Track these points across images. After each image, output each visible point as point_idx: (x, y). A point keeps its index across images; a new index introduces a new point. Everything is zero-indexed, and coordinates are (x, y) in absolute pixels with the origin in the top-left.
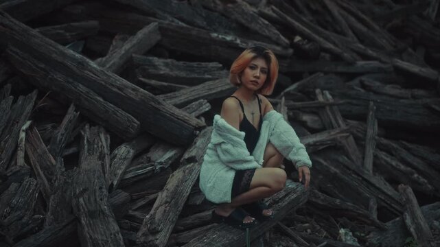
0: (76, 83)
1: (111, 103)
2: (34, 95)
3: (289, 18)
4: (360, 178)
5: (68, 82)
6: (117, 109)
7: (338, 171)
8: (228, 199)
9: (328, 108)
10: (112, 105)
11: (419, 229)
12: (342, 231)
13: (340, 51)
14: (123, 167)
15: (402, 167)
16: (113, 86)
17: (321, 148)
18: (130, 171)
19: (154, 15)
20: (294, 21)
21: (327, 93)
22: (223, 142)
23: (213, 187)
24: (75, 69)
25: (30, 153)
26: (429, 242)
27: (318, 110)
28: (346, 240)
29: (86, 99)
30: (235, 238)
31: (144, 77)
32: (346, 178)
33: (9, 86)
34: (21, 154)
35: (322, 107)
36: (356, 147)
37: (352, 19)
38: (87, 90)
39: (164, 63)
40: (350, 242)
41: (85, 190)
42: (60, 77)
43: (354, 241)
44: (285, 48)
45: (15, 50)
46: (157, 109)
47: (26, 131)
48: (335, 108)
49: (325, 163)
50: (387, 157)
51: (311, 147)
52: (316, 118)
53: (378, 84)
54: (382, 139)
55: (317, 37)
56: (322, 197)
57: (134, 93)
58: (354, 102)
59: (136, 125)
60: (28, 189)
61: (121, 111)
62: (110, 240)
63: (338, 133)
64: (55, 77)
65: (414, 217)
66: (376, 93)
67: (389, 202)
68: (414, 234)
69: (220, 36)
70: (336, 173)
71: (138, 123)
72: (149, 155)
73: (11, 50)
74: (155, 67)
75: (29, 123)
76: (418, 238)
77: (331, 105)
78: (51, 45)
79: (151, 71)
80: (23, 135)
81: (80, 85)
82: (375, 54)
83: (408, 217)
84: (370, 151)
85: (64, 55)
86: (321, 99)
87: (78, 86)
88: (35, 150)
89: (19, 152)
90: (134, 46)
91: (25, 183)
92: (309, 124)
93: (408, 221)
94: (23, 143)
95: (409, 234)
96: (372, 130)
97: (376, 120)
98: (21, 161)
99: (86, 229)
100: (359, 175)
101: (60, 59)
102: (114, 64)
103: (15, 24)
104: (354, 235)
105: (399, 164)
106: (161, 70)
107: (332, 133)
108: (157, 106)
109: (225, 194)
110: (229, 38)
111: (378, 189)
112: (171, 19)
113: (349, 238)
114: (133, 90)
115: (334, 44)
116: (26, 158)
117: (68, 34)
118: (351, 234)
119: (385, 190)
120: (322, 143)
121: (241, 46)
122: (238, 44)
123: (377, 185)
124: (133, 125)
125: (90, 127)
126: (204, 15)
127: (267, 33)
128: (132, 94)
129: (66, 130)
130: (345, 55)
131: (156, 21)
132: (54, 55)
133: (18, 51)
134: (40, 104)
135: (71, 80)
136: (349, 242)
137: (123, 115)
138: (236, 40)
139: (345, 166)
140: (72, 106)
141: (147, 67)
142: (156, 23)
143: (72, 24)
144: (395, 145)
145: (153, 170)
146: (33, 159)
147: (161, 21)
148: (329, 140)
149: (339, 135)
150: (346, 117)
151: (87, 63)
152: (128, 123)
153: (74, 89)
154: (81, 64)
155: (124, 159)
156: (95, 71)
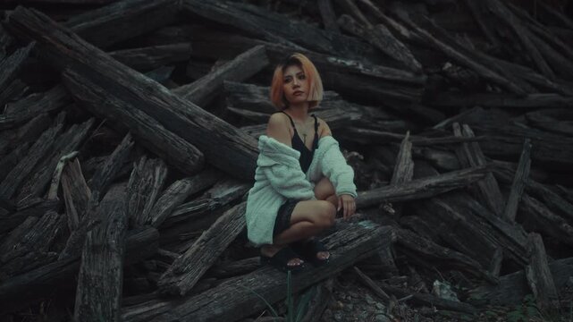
0: (135, 110)
1: (173, 132)
2: (89, 124)
3: (437, 41)
4: (490, 226)
5: (127, 108)
6: (177, 138)
7: (463, 218)
8: (269, 239)
9: (466, 144)
10: (173, 134)
11: (540, 285)
12: (437, 283)
13: (505, 80)
14: (171, 203)
15: (550, 215)
16: (182, 113)
17: (447, 190)
18: (181, 208)
19: (262, 37)
20: (443, 45)
21: (466, 127)
22: (276, 165)
23: (255, 225)
24: (140, 94)
25: (65, 186)
26: (550, 299)
27: (454, 147)
28: (441, 294)
29: (143, 126)
30: (277, 282)
31: (234, 106)
32: (472, 226)
33: (63, 113)
34: (54, 187)
35: (458, 143)
36: (498, 191)
37: (547, 47)
38: (147, 117)
39: (261, 90)
40: (447, 297)
41: (97, 222)
42: (117, 103)
43: (452, 295)
44: (418, 73)
45: (71, 72)
46: (230, 140)
47: (67, 161)
48: (476, 145)
49: (448, 208)
50: (536, 203)
51: (433, 189)
52: (450, 157)
53: (548, 119)
54: (533, 182)
55: (475, 65)
56: (429, 246)
57: (207, 121)
58: (508, 139)
59: (197, 157)
60: (46, 224)
61: (183, 141)
62: (105, 276)
63: (472, 173)
64: (112, 102)
65: (537, 271)
66: (543, 130)
67: (519, 254)
68: (535, 291)
69: (339, 61)
70: (460, 219)
71: (202, 154)
72: (210, 191)
73: (67, 73)
74: (249, 95)
75: (73, 154)
76: (539, 295)
77: (470, 141)
78: (119, 69)
79: (244, 99)
80: (60, 166)
81: (140, 112)
82: (555, 86)
83: (530, 270)
84: (515, 196)
85: (131, 79)
86: (458, 133)
87: (137, 112)
88: (72, 183)
89: (52, 185)
90: (229, 71)
91: (44, 216)
92: (440, 163)
93: (530, 275)
94: (59, 174)
95: (529, 291)
96: (523, 172)
97: (530, 161)
98: (53, 194)
99: (83, 263)
100: (489, 222)
101: (125, 84)
102: (199, 91)
103: (82, 45)
104: (454, 289)
105: (548, 211)
106: (257, 98)
107: (462, 174)
108: (230, 136)
109: (266, 234)
110: (349, 63)
111: (509, 238)
112: (284, 42)
113: (445, 292)
114: (207, 118)
115: (499, 72)
116: (60, 191)
117: (150, 58)
118: (448, 287)
119: (517, 241)
120: (447, 184)
121: (363, 72)
122: (360, 70)
123: (509, 235)
124: (194, 157)
125: (148, 159)
126: (330, 38)
127: (400, 57)
128: (204, 123)
129: (114, 161)
130: (513, 85)
131: (262, 44)
132: (120, 80)
133: (75, 74)
134: (96, 133)
135: (130, 106)
136: (444, 297)
137: (183, 145)
138: (358, 64)
139: (474, 212)
140: (128, 136)
141: (239, 95)
142: (262, 46)
143: (157, 47)
144: (546, 190)
145: (206, 207)
146: (67, 192)
147: (270, 44)
148: (455, 182)
149: (470, 176)
150: (490, 156)
151: (158, 89)
152: (189, 155)
153: (130, 115)
154: (150, 90)
155: (176, 194)
156: (165, 98)
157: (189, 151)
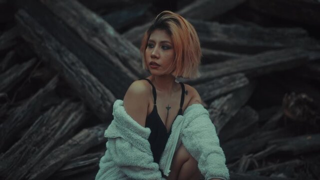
0: (67, 53)
6: (96, 83)
10: (94, 79)
18: (74, 162)
22: (120, 138)
24: (83, 36)
29: (67, 70)
38: (76, 61)
81: (71, 55)
87: (67, 56)
135: (63, 49)
137: (99, 91)
152: (101, 102)
153: (58, 58)
154: (96, 30)
155: (75, 145)
156: (107, 39)
157: (102, 98)
